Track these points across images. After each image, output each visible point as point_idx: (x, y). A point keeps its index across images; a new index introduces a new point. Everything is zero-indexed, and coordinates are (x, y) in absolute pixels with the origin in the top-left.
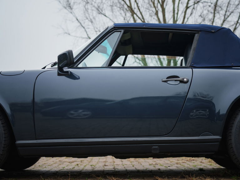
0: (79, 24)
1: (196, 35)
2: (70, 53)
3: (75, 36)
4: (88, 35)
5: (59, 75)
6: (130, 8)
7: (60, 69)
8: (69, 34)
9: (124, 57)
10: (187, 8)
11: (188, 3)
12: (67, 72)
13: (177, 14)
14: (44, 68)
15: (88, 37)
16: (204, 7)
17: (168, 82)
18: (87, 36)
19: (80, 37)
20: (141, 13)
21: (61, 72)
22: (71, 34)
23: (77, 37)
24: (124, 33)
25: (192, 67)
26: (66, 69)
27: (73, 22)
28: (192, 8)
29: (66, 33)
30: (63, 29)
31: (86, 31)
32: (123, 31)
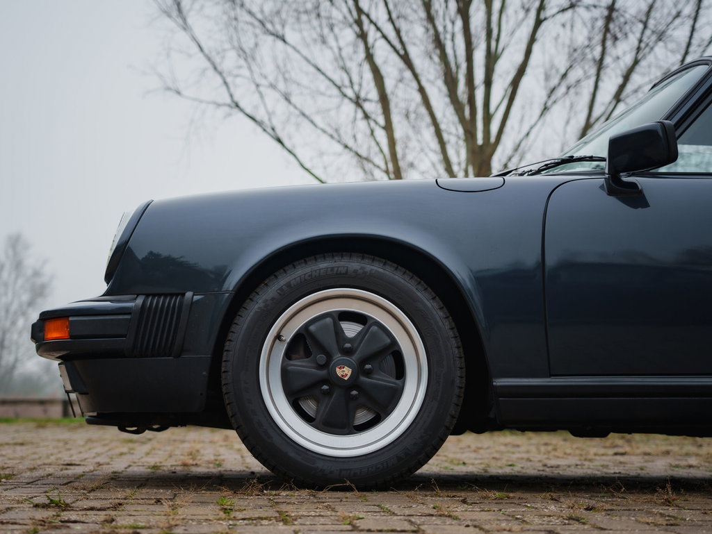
3: (195, 100)
4: (231, 96)
8: (179, 93)
10: (539, 21)
15: (233, 101)
18: (228, 101)
19: (209, 103)
22: (184, 92)
23: (201, 102)
27: (190, 56)
29: (169, 89)
30: (161, 76)
31: (226, 83)
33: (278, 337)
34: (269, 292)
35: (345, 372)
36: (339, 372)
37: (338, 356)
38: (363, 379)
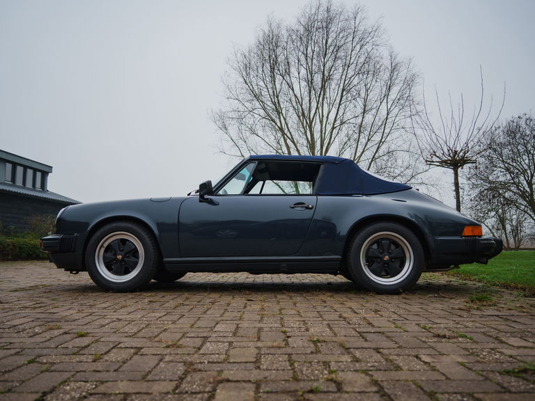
0: (233, 143)
1: (322, 166)
2: (209, 183)
5: (200, 201)
6: (281, 129)
7: (202, 196)
9: (262, 182)
10: (333, 128)
11: (334, 124)
12: (208, 199)
13: (325, 134)
14: (189, 195)
16: (349, 127)
17: (296, 208)
20: (290, 133)
21: (202, 199)
24: (258, 164)
25: (317, 194)
26: (206, 197)
28: (338, 128)
30: (219, 148)
31: (239, 149)
32: (257, 162)
33: (102, 246)
34: (98, 234)
35: (120, 257)
36: (118, 257)
37: (118, 252)
38: (126, 259)
